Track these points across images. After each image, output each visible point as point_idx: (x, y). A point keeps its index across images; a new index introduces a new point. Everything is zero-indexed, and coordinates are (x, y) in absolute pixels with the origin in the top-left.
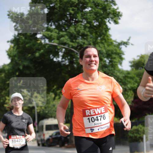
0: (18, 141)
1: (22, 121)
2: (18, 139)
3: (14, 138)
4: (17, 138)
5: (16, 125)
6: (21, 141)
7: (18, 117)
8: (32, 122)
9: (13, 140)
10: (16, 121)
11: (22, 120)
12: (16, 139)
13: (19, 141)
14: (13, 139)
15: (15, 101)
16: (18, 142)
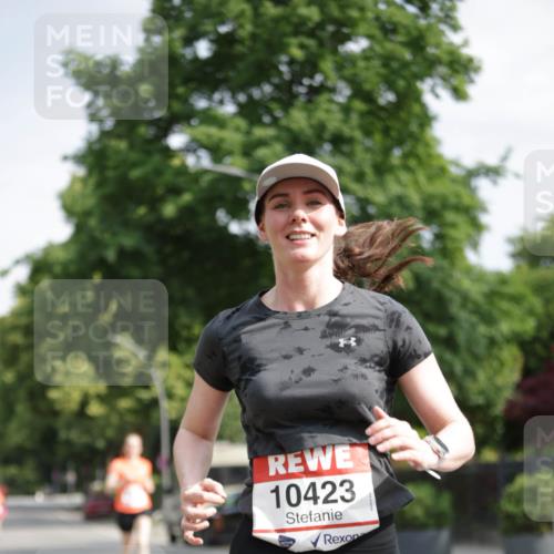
0: (315, 499)
1: (335, 347)
2: (319, 481)
3: (289, 476)
4: (308, 473)
5: (285, 386)
6: (340, 491)
7: (296, 324)
8: (427, 345)
9: (276, 490)
10: (287, 357)
11: (328, 342)
12: (304, 483)
13: (322, 494)
14: (278, 477)
15: (286, 205)
16: (321, 507)
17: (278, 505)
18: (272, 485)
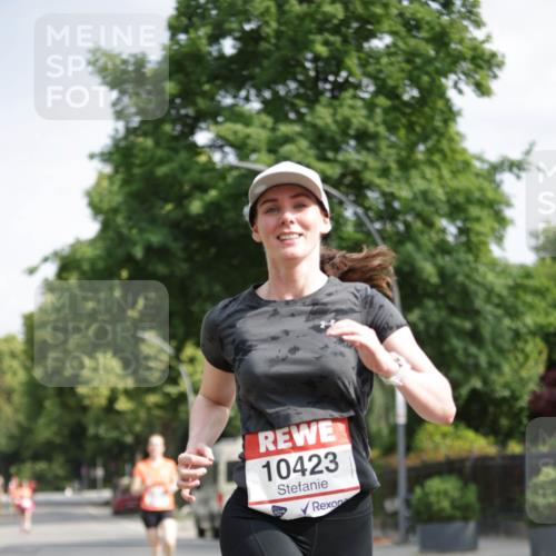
1: (317, 328)
2: (306, 455)
4: (295, 448)
5: (273, 363)
7: (284, 311)
10: (275, 338)
11: (311, 324)
14: (268, 453)
15: (276, 209)
17: (270, 479)
18: (263, 461)
